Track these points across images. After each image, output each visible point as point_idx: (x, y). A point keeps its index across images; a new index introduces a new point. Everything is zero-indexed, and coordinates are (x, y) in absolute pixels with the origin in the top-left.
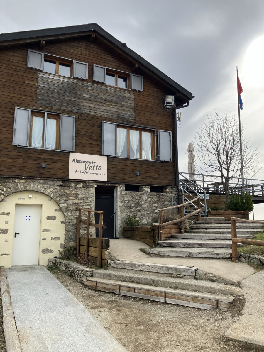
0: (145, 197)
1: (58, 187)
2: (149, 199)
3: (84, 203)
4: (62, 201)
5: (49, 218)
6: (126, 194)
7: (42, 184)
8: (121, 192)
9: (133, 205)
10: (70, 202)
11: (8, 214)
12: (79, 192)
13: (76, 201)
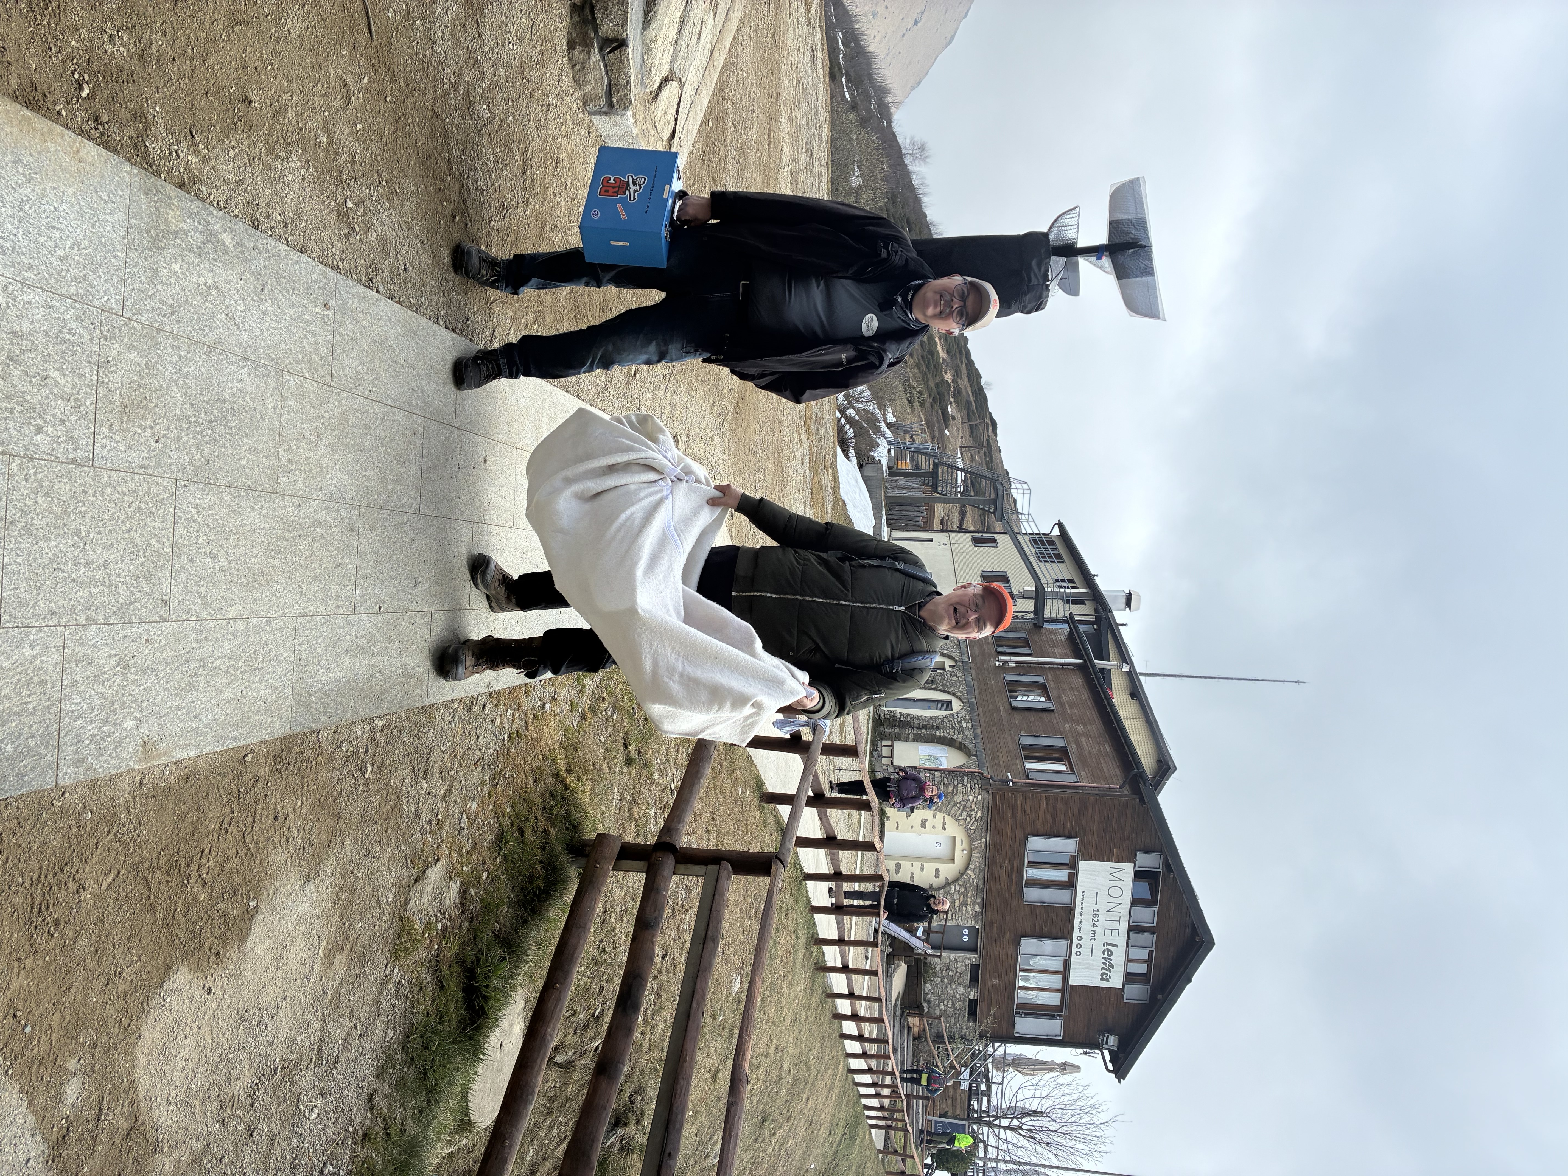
0: (961, 990)
1: (975, 883)
2: (958, 996)
4: (958, 888)
5: (937, 870)
6: (966, 965)
7: (980, 867)
8: (969, 959)
9: (951, 973)
10: (956, 896)
11: (944, 829)
12: (968, 907)
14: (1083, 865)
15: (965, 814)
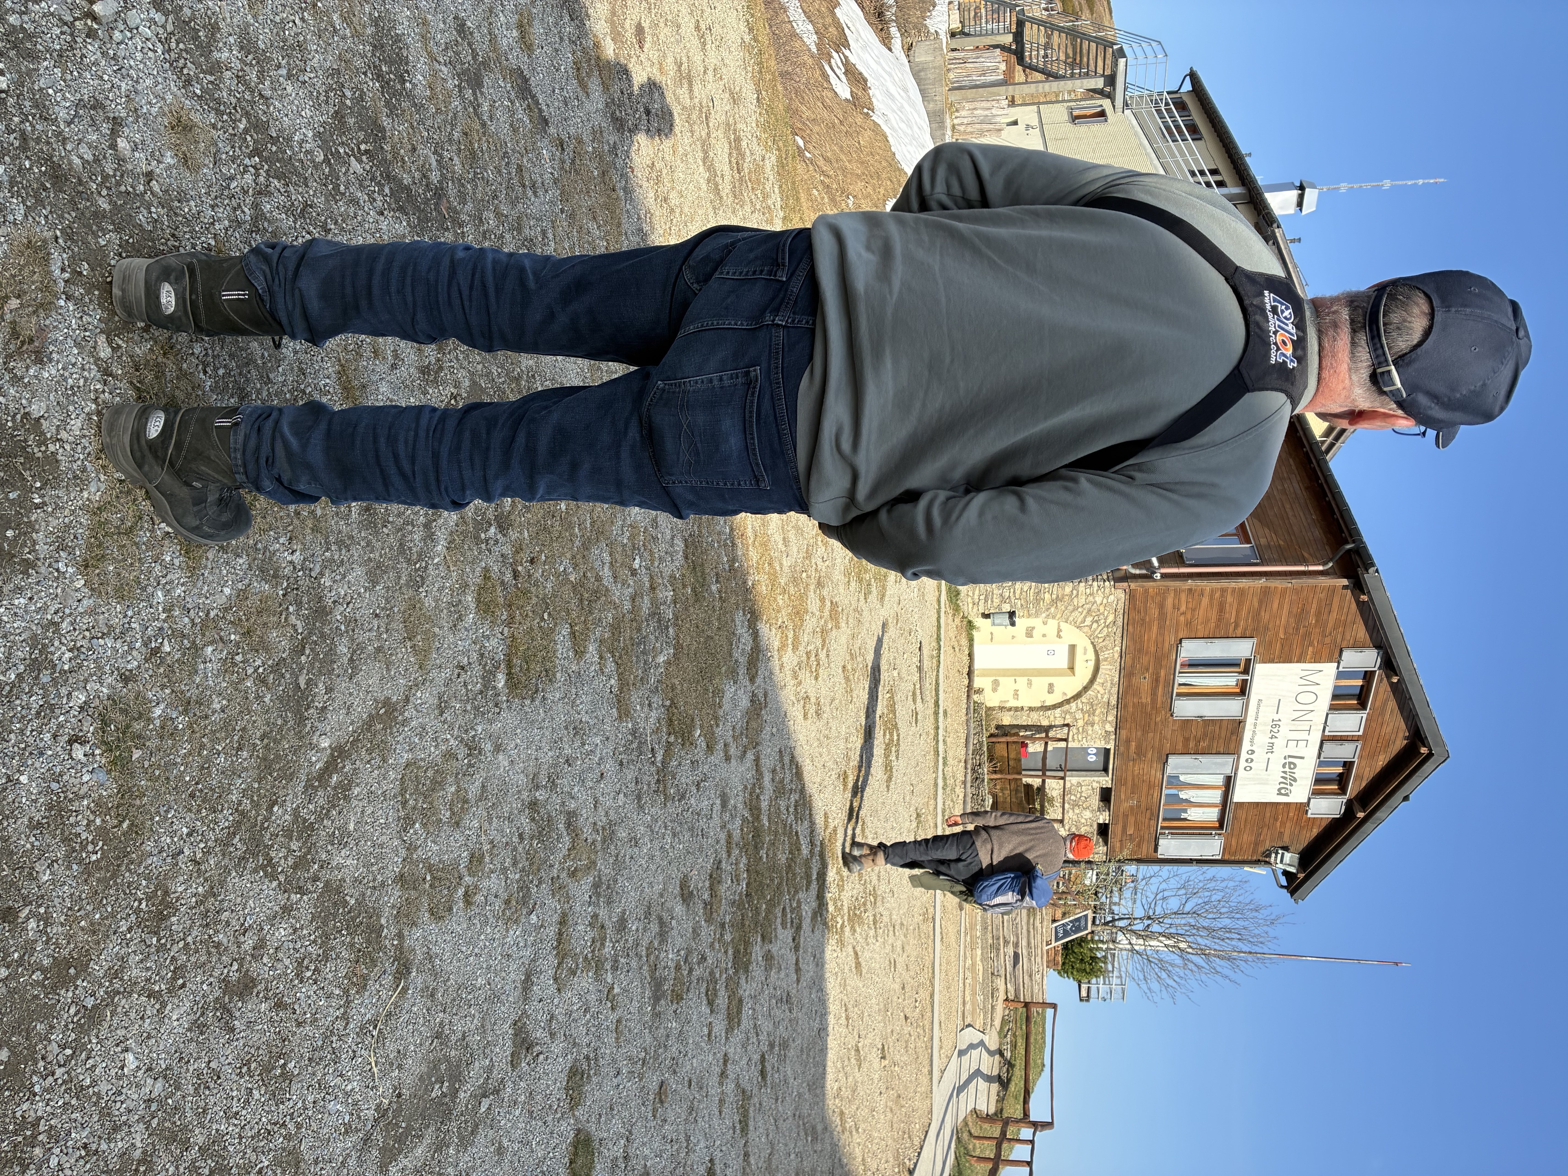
0: (1087, 814)
1: (1105, 700)
3: (1078, 733)
4: (1080, 706)
5: (1051, 685)
7: (1112, 679)
8: (1098, 782)
9: (1073, 798)
10: (1079, 715)
11: (1059, 636)
13: (1080, 723)
14: (1261, 670)
15: (1089, 620)
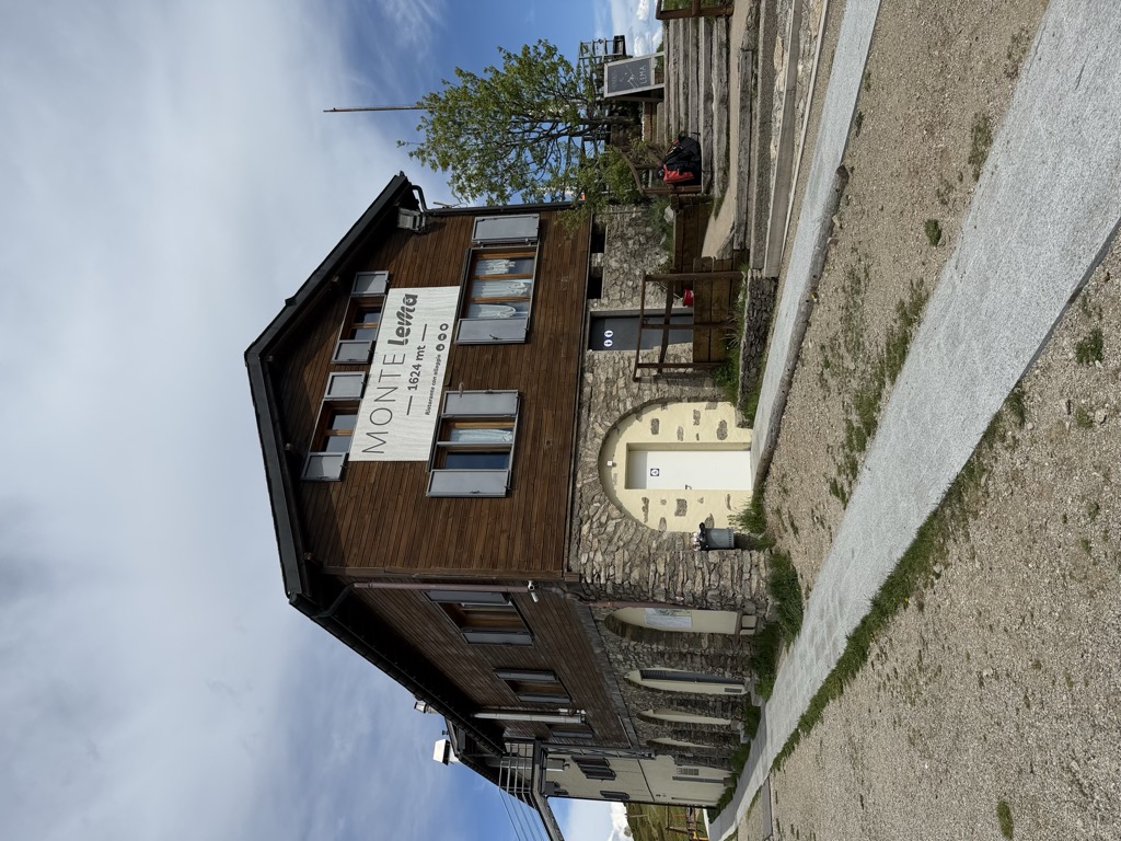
0: (614, 263)
1: (593, 415)
2: (619, 254)
3: (624, 369)
4: (621, 405)
5: (655, 431)
6: (607, 296)
7: (585, 441)
8: (602, 304)
10: (623, 393)
11: (646, 500)
12: (603, 378)
13: (621, 382)
14: (423, 453)
